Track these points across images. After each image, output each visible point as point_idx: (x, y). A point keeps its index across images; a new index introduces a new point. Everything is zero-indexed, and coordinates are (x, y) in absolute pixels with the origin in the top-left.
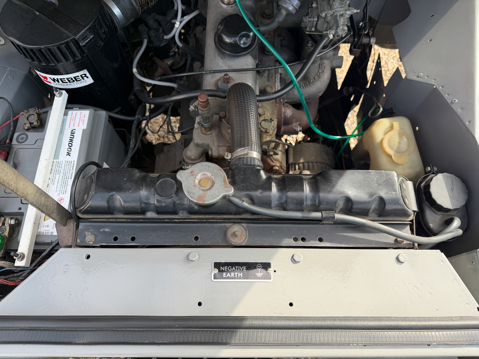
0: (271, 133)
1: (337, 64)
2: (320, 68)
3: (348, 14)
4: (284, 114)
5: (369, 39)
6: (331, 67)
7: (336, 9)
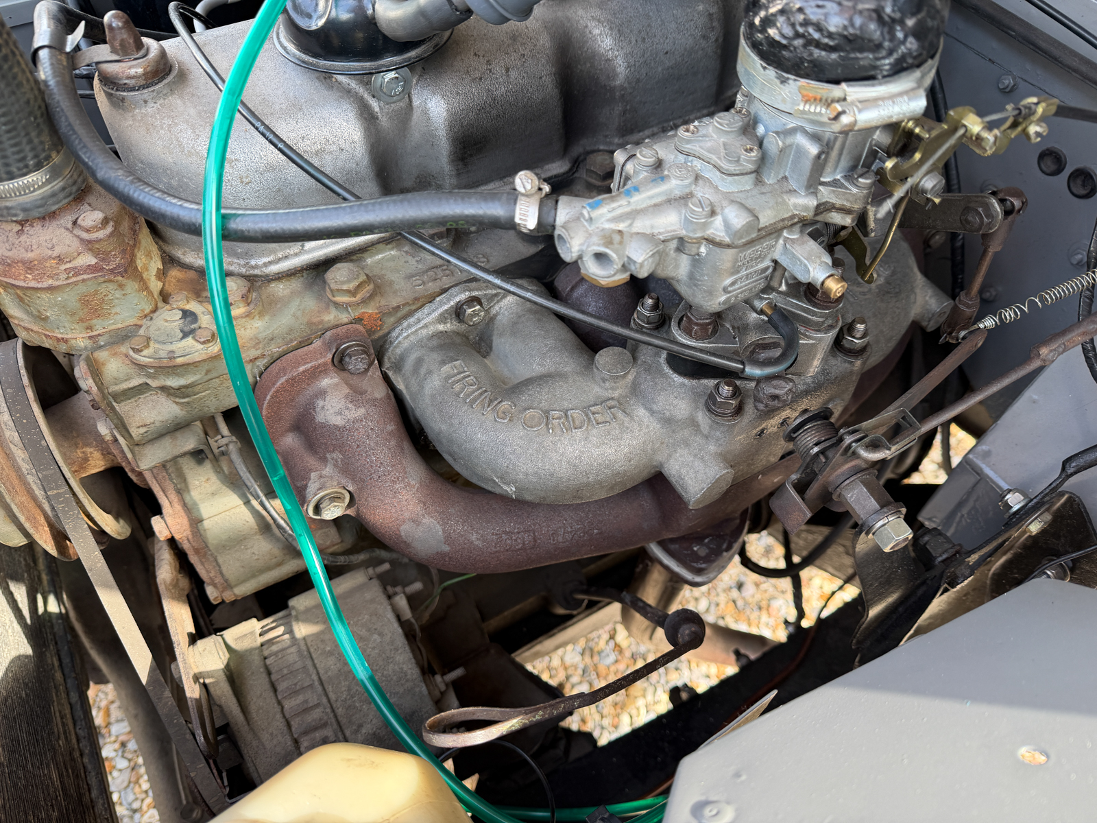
0: (142, 359)
1: (684, 472)
2: (593, 409)
3: (727, 225)
4: (316, 396)
5: (877, 506)
6: (661, 465)
7: (695, 163)
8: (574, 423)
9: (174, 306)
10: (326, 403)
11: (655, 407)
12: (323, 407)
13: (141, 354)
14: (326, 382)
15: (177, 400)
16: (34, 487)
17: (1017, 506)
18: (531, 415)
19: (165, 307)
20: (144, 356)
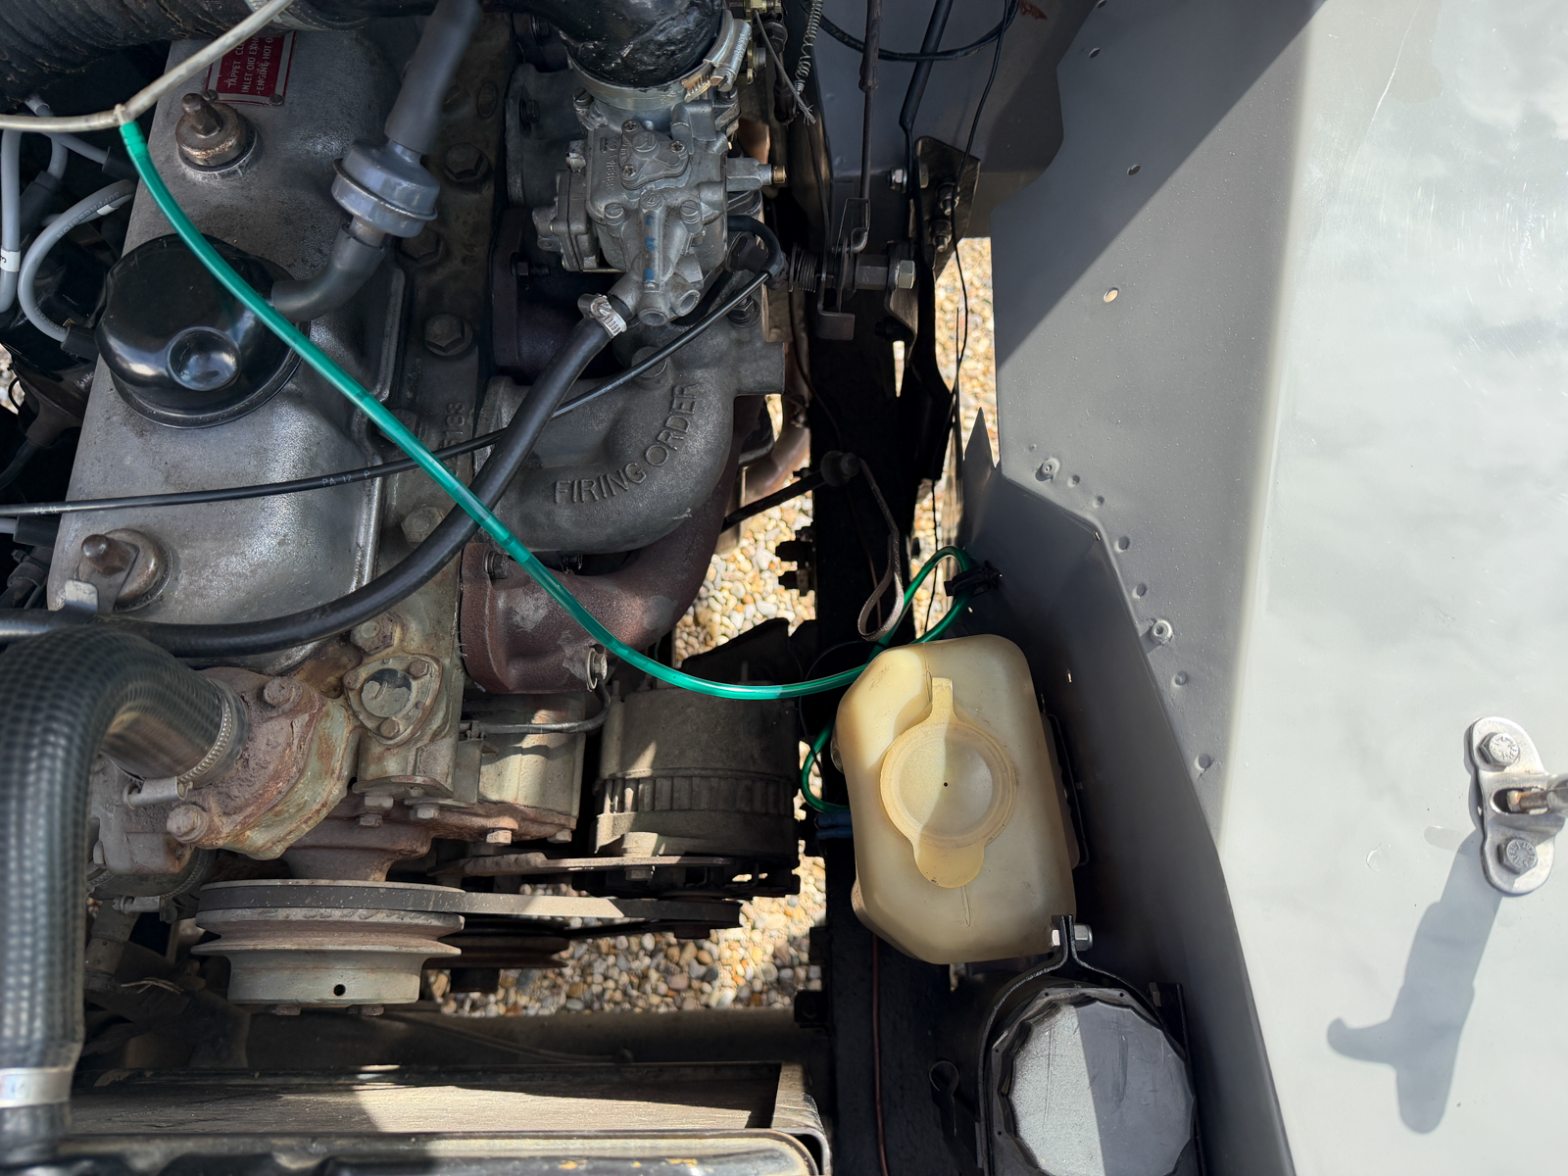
0: (405, 736)
1: (758, 378)
2: (674, 406)
3: (710, 204)
4: (507, 618)
5: (885, 269)
6: (739, 391)
7: (649, 187)
8: (681, 425)
9: (359, 685)
10: (520, 614)
11: (706, 360)
13: (401, 731)
14: (501, 603)
15: (443, 734)
16: (416, 921)
17: (905, 180)
18: (652, 454)
19: (351, 695)
20: (405, 731)
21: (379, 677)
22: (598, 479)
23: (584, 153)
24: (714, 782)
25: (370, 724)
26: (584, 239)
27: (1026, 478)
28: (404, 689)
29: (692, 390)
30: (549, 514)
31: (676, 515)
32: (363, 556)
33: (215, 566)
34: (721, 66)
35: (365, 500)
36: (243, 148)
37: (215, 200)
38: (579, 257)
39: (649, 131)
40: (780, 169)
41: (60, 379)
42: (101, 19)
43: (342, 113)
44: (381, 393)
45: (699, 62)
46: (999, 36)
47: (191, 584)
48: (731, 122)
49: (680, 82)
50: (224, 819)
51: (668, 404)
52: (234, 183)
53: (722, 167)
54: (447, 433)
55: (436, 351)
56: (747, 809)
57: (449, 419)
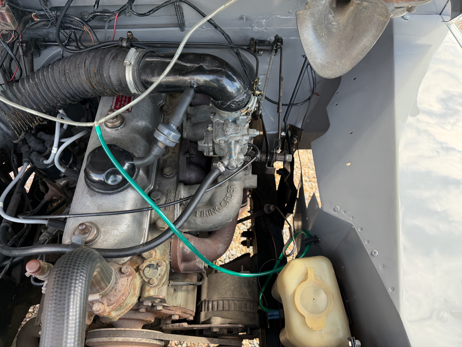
0: (156, 284)
1: (250, 184)
2: (229, 191)
4: (182, 250)
5: (284, 156)
6: (244, 187)
7: (230, 135)
8: (230, 196)
9: (143, 269)
10: (186, 248)
11: (237, 179)
12: (187, 250)
13: (155, 282)
14: (181, 245)
15: (165, 284)
17: (285, 135)
18: (223, 204)
19: (141, 271)
20: (156, 282)
21: (149, 266)
22: (208, 211)
23: (212, 127)
24: (236, 302)
25: (146, 280)
26: (211, 148)
27: (331, 212)
28: (156, 270)
29: (233, 187)
30: (194, 220)
31: (228, 221)
32: (145, 231)
33: (110, 233)
34: (251, 107)
35: (147, 216)
36: (121, 124)
37: (113, 136)
38: (209, 152)
39: (230, 122)
40: (261, 132)
41: (55, 182)
42: (87, 91)
43: (146, 115)
44: (151, 187)
45: (245, 106)
46: (309, 100)
47: (104, 238)
48: (249, 120)
49: (241, 111)
50: (107, 307)
51: (227, 190)
52: (118, 132)
53: (248, 131)
54: (168, 198)
55: (166, 176)
56: (245, 310)
57: (168, 194)
